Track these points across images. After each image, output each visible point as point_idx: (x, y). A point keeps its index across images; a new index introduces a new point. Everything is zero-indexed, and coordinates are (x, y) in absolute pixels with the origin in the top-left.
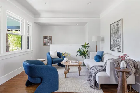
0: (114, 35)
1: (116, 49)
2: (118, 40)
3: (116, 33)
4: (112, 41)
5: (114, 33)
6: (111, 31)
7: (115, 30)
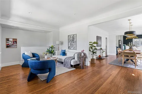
0: (71, 41)
1: (72, 48)
2: (73, 44)
3: (72, 40)
4: (69, 44)
5: (71, 40)
6: (69, 39)
7: (71, 39)
